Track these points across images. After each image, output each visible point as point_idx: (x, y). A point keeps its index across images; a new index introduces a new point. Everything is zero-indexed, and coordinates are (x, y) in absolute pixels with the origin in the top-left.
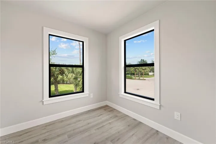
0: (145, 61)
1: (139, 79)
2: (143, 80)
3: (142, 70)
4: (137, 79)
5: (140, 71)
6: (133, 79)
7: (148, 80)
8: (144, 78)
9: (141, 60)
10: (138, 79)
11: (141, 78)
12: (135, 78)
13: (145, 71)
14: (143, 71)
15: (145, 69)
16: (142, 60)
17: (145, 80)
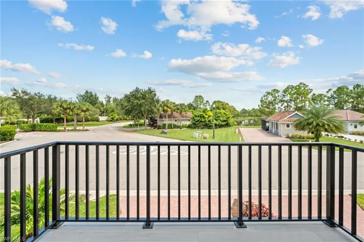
0: (93, 94)
1: (75, 130)
2: (83, 131)
3: (79, 111)
4: (68, 130)
5: (78, 115)
6: (59, 131)
7: (93, 130)
8: (86, 128)
9: (85, 93)
10: (72, 130)
11: (78, 128)
12: (65, 128)
13: (87, 113)
14: (83, 114)
15: (88, 110)
16: (87, 91)
17: (87, 130)
